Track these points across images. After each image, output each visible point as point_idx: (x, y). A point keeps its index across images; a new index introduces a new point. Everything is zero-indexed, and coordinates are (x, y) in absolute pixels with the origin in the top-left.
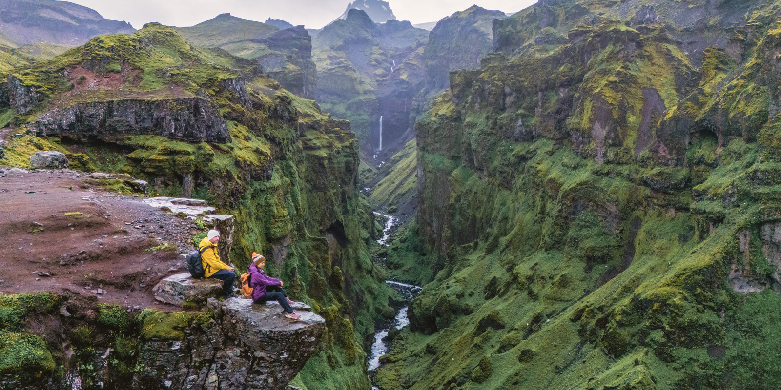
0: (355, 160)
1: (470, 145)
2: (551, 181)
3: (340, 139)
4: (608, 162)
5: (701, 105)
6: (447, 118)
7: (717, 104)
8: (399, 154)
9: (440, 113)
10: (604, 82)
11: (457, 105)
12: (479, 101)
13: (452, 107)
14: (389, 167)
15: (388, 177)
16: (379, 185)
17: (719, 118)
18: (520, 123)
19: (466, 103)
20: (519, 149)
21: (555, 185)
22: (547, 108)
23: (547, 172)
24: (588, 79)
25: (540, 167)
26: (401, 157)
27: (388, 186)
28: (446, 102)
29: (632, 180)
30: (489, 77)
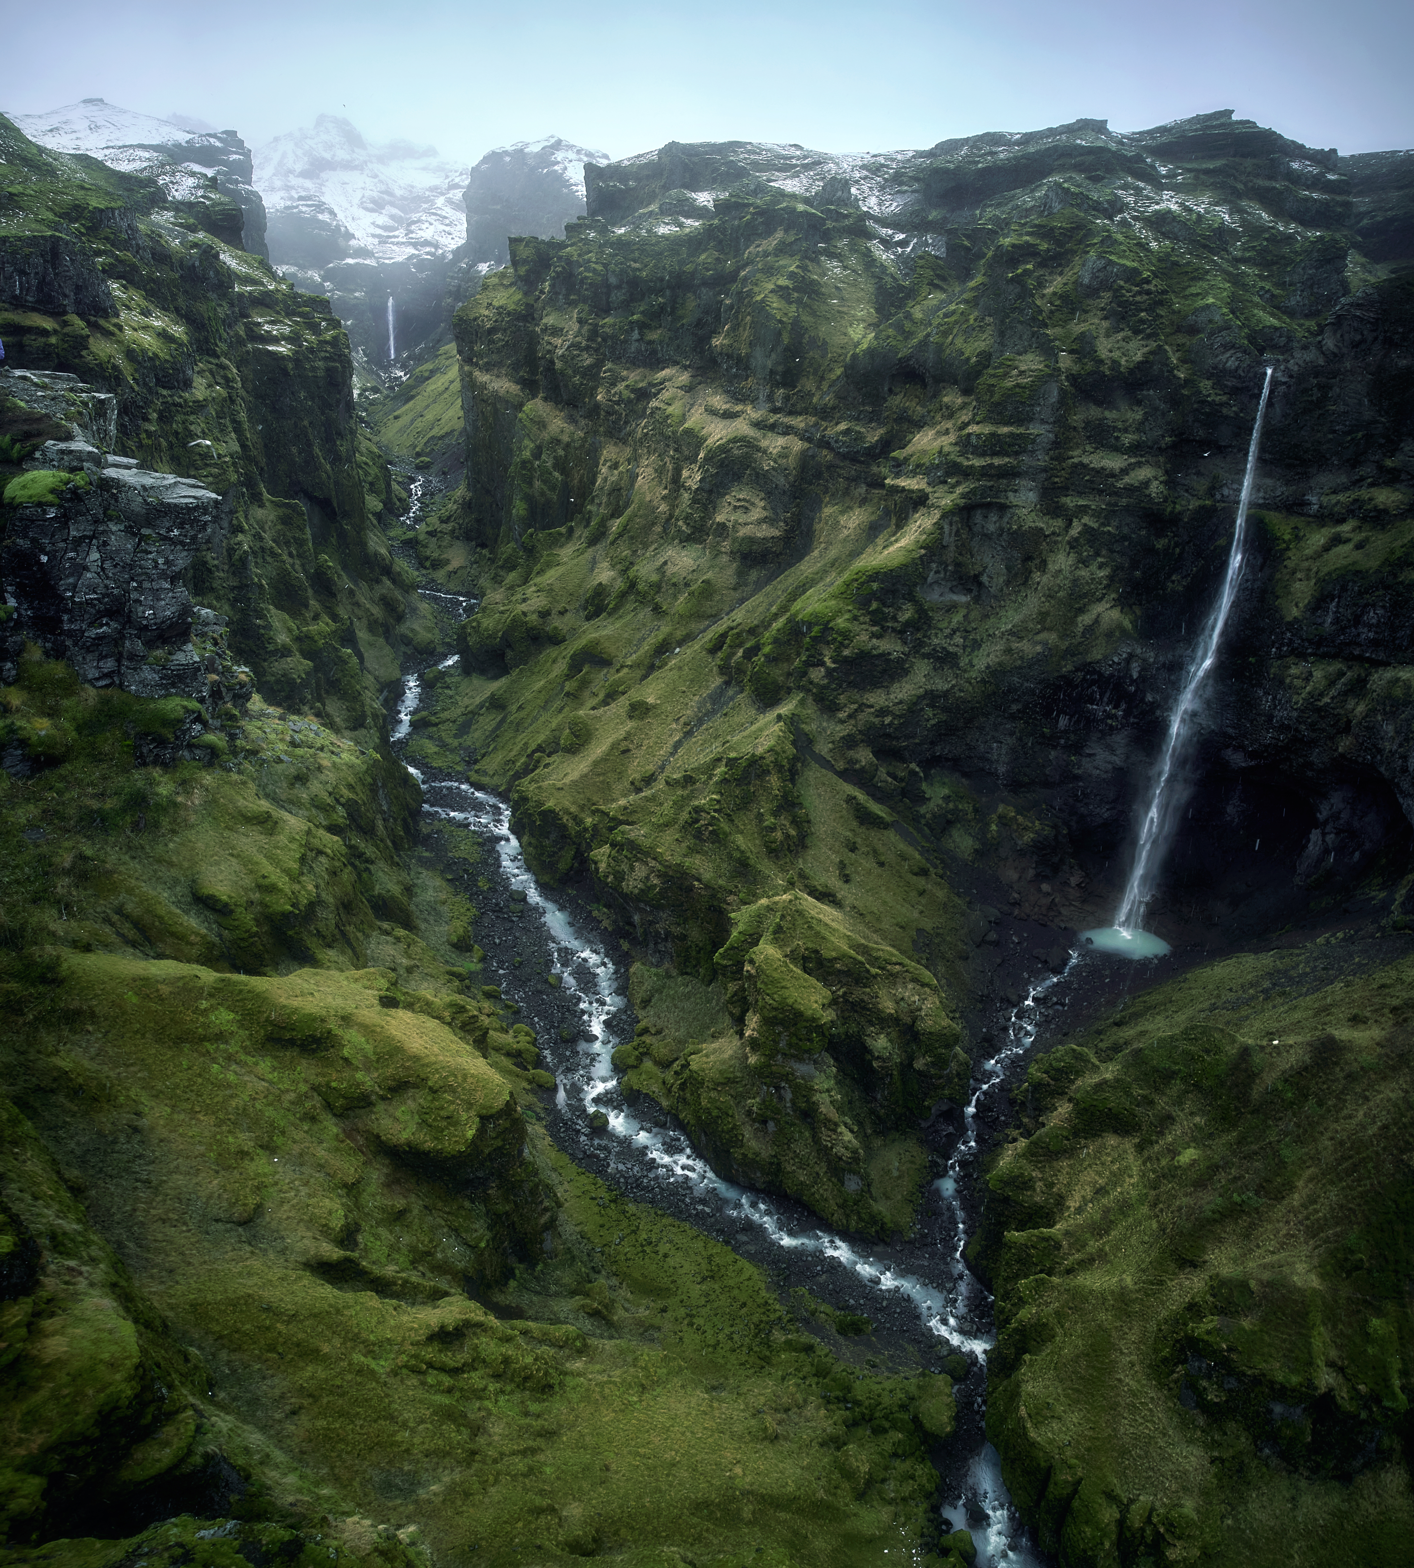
0: (344, 367)
1: (552, 362)
2: (689, 432)
3: (314, 328)
4: (775, 410)
5: (908, 335)
6: (509, 314)
7: (928, 335)
8: (429, 366)
9: (496, 303)
10: (771, 286)
11: (526, 294)
12: (564, 291)
13: (518, 296)
14: (412, 387)
15: (411, 403)
16: (396, 418)
17: (930, 356)
18: (636, 335)
19: (542, 292)
20: (634, 377)
21: (694, 439)
22: (682, 317)
23: (683, 418)
24: (745, 279)
25: (670, 410)
26: (433, 372)
27: (413, 421)
28: (507, 287)
29: (809, 440)
30: (579, 255)
